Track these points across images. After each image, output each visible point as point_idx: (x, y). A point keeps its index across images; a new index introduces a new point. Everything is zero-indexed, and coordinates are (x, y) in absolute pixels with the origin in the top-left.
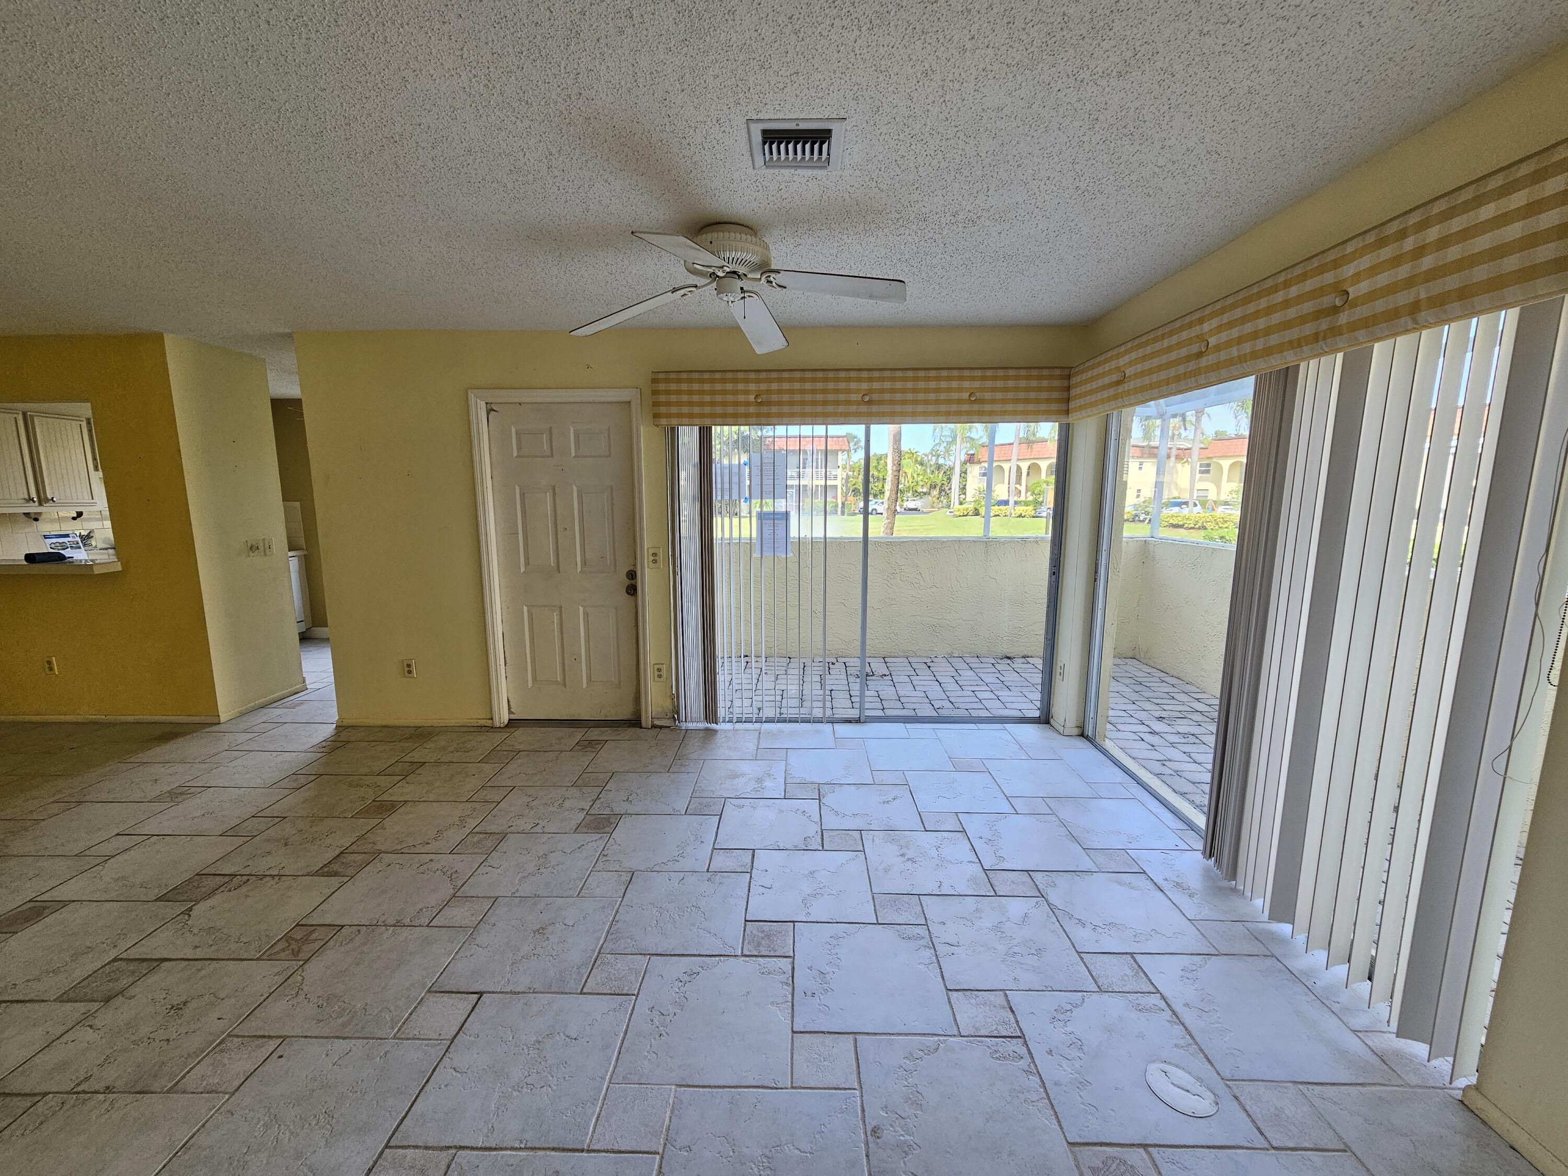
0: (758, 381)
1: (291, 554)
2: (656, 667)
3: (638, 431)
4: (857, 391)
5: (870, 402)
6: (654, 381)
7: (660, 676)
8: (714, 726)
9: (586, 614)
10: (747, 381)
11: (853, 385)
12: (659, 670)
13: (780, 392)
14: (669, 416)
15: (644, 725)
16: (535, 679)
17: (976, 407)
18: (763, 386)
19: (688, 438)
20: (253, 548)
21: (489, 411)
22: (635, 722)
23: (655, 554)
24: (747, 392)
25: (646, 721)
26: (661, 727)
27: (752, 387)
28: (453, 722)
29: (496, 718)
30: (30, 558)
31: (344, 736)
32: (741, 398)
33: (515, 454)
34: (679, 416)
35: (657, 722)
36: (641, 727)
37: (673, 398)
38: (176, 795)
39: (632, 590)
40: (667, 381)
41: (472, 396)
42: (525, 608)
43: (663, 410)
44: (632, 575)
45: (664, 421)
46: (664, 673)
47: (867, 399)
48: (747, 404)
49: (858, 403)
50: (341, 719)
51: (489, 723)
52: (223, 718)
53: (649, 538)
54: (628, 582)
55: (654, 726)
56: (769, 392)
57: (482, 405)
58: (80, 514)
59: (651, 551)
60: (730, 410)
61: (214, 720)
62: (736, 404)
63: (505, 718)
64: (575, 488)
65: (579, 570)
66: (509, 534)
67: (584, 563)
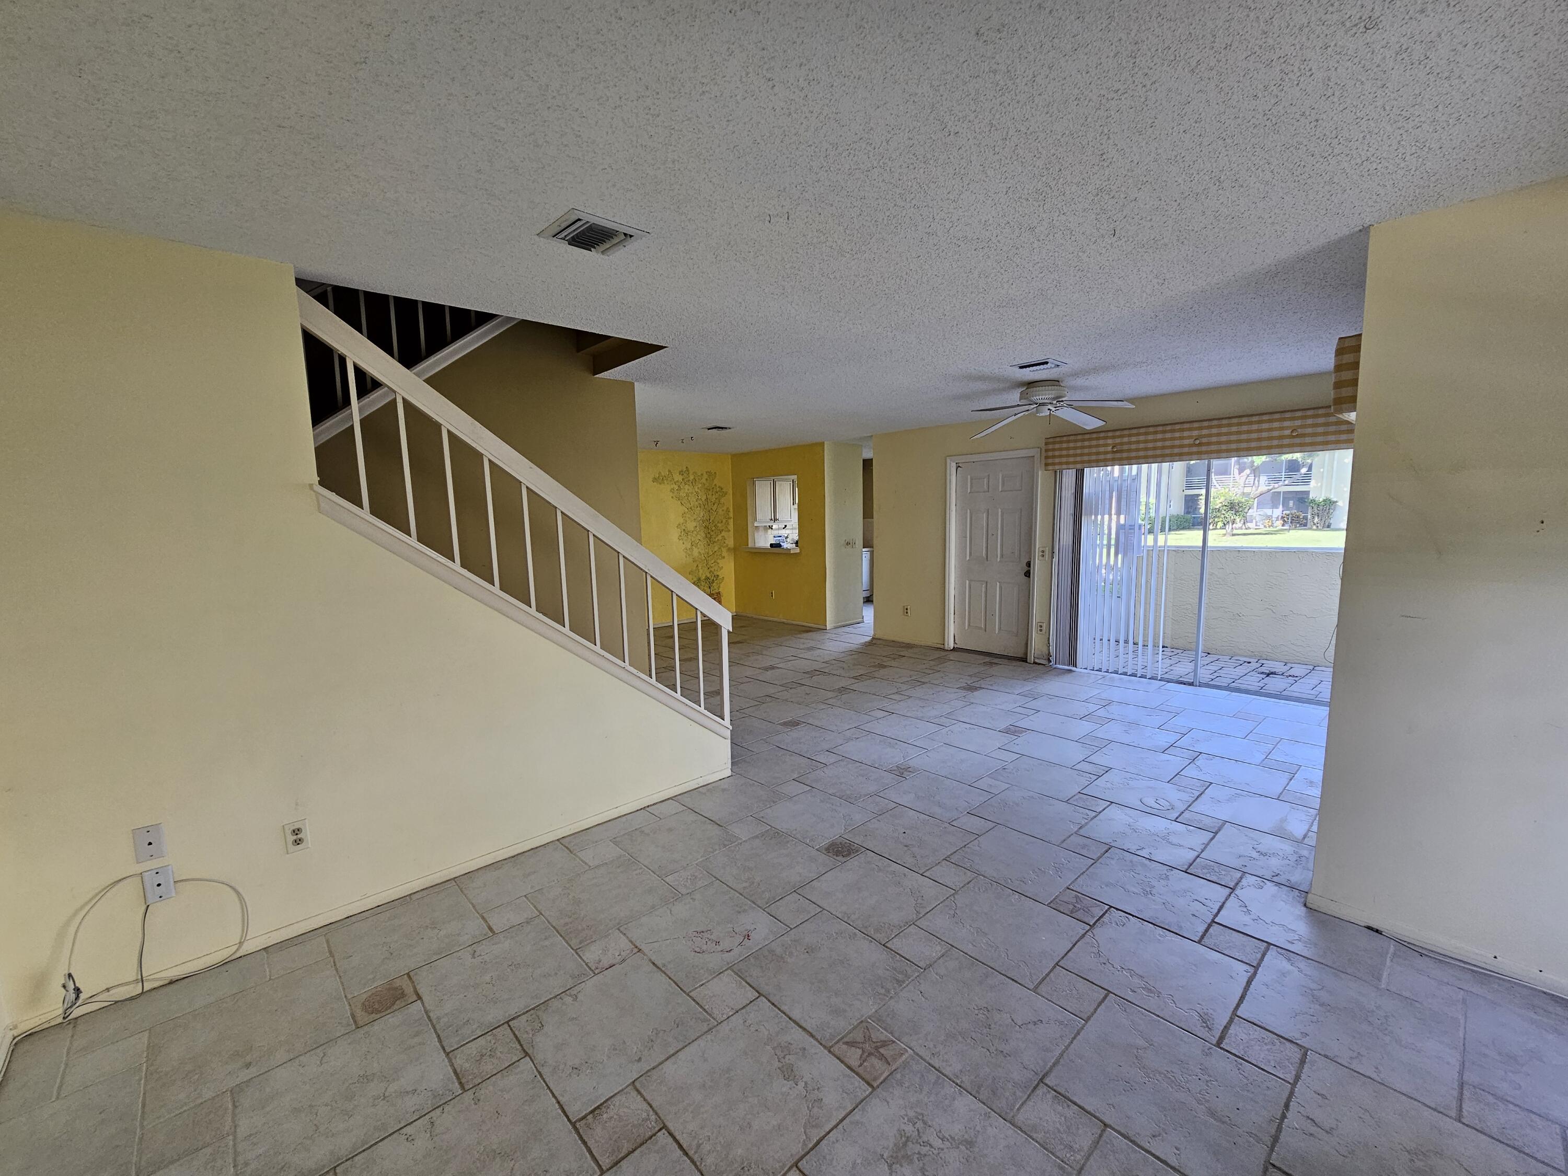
0: (1113, 437)
1: (864, 550)
2: (1039, 624)
3: (1037, 473)
4: (1190, 437)
5: (1200, 444)
6: (1046, 444)
7: (1041, 630)
8: (1074, 669)
9: (1001, 588)
10: (1106, 438)
11: (1186, 434)
12: (1041, 626)
13: (1130, 443)
14: (1054, 464)
15: (1028, 661)
16: (969, 625)
17: (1298, 441)
18: (1118, 441)
19: (1069, 477)
20: (848, 544)
21: (958, 467)
22: (1024, 660)
23: (1043, 552)
24: (1106, 445)
25: (1031, 659)
26: (1040, 664)
27: (1110, 441)
28: (922, 643)
29: (946, 644)
30: (772, 545)
31: (874, 642)
32: (1102, 449)
33: (969, 491)
34: (1060, 464)
35: (1037, 661)
36: (1026, 662)
37: (1057, 453)
38: (811, 649)
39: (1028, 574)
40: (1054, 443)
41: (948, 461)
42: (967, 582)
43: (1050, 461)
44: (1029, 564)
45: (1050, 468)
46: (1044, 628)
47: (1197, 442)
48: (1106, 453)
49: (1190, 446)
50: (875, 635)
51: (942, 646)
52: (829, 626)
53: (1039, 542)
54: (1026, 569)
55: (1035, 663)
56: (1122, 444)
57: (954, 465)
58: (786, 526)
59: (1041, 549)
60: (1094, 458)
61: (824, 627)
62: (1098, 453)
63: (952, 645)
64: (1000, 510)
65: (999, 560)
66: (962, 537)
67: (1002, 556)
